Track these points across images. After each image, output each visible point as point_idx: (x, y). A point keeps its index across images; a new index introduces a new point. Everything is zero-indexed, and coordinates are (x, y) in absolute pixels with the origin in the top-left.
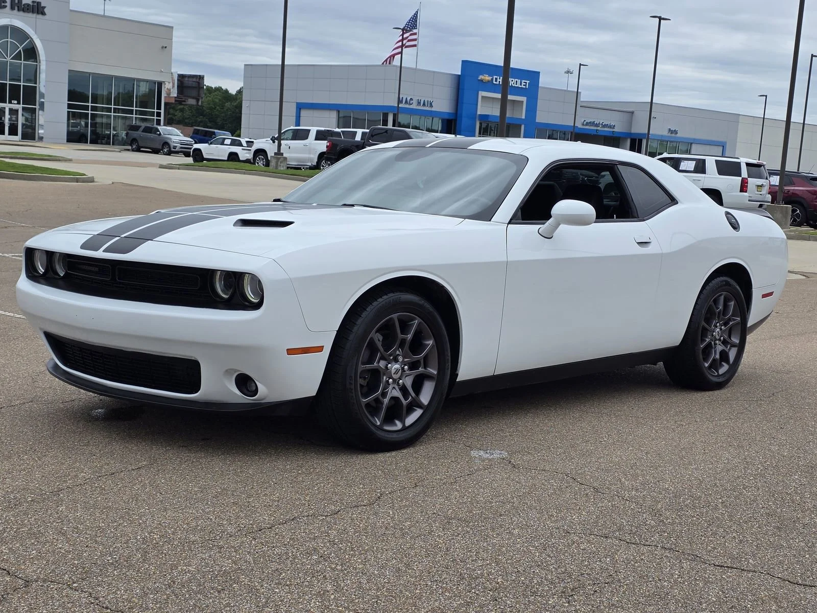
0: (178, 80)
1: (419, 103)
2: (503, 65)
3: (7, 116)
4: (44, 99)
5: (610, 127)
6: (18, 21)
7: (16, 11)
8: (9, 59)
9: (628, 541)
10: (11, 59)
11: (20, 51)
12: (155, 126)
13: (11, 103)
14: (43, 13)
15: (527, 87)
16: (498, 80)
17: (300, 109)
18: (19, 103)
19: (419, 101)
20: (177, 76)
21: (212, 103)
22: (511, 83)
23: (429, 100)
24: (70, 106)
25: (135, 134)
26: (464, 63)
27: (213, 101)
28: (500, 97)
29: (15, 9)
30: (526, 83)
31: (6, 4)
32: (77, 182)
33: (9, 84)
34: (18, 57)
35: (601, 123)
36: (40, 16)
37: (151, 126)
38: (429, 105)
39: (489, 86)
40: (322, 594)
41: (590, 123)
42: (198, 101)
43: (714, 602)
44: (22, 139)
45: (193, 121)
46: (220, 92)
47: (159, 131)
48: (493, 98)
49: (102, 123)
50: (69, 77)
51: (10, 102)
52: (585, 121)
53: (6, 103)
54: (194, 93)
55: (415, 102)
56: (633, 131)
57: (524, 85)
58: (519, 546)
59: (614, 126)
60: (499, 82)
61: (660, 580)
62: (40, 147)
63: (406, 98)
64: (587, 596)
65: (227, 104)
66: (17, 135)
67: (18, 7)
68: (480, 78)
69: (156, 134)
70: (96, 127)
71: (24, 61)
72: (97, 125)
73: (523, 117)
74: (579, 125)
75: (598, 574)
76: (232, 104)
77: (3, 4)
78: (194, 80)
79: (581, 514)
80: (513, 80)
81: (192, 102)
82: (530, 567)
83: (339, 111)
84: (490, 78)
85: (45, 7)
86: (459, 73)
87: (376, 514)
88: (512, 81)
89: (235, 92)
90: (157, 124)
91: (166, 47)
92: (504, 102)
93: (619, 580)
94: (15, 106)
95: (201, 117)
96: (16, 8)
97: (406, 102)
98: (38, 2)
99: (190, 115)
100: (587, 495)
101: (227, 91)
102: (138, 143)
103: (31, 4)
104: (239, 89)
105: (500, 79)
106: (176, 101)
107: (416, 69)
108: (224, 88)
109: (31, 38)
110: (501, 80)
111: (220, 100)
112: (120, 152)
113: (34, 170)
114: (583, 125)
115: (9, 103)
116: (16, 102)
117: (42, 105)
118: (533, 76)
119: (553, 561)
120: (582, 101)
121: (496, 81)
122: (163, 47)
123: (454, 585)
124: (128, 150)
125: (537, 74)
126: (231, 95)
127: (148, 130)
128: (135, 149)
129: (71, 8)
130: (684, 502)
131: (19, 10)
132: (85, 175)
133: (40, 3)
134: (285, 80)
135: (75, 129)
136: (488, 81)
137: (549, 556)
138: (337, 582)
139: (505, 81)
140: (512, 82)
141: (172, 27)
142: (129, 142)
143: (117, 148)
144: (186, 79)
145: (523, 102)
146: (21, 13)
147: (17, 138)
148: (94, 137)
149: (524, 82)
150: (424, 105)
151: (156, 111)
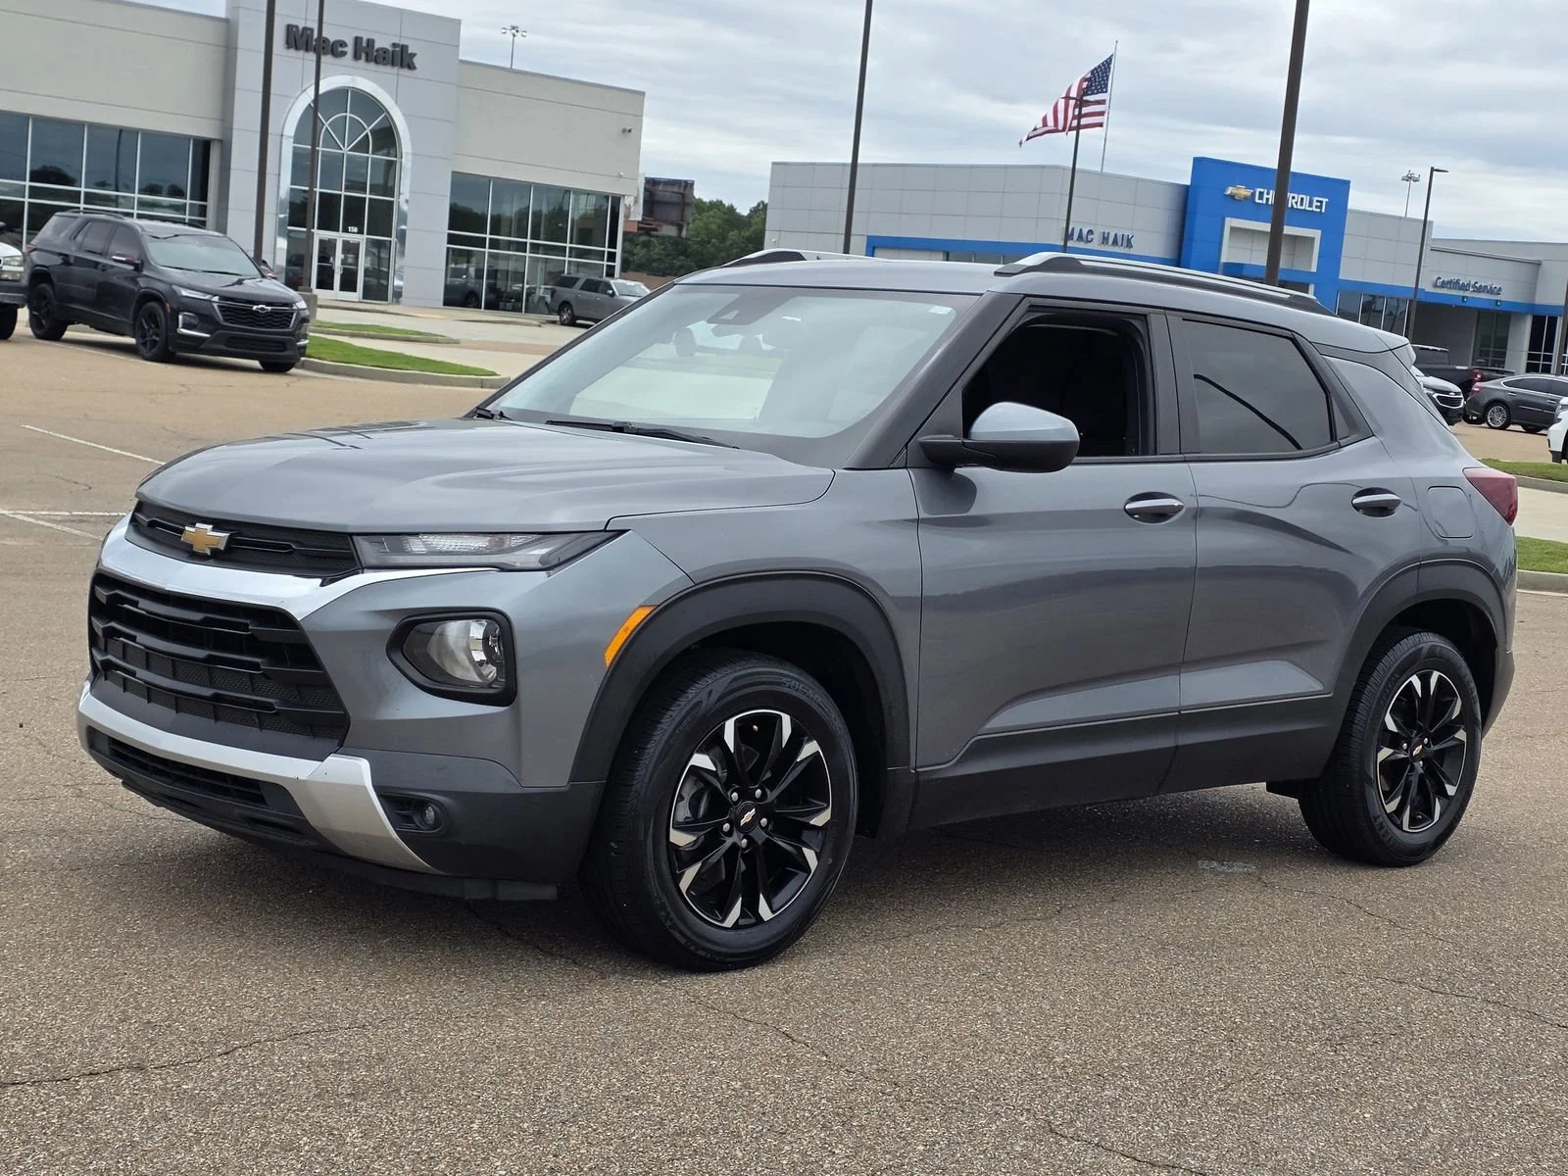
0: (646, 190)
1: (1105, 239)
2: (1276, 167)
3: (339, 255)
4: (406, 225)
5: (1491, 291)
6: (366, 81)
7: (362, 63)
8: (346, 150)
9: (1433, 989)
10: (350, 150)
11: (367, 135)
12: (605, 279)
13: (347, 232)
14: (411, 67)
15: (1323, 211)
16: (1265, 196)
17: (874, 248)
18: (361, 232)
19: (1106, 235)
20: (644, 181)
21: (703, 232)
22: (1291, 202)
23: (1126, 234)
24: (452, 239)
25: (566, 293)
26: (1199, 162)
27: (707, 229)
28: (1269, 230)
29: (360, 58)
30: (1321, 202)
31: (345, 49)
32: (482, 387)
33: (345, 196)
34: (362, 146)
35: (1473, 283)
36: (405, 72)
37: (596, 278)
38: (1125, 244)
39: (1247, 208)
40: (991, 1016)
41: (1450, 282)
42: (680, 228)
43: (1548, 1066)
44: (364, 298)
45: (667, 265)
46: (719, 209)
47: (612, 289)
48: (1253, 232)
49: (508, 272)
50: (453, 184)
51: (346, 230)
52: (1439, 278)
53: (338, 231)
54: (674, 214)
55: (1097, 237)
56: (1540, 300)
57: (1317, 207)
58: (1267, 983)
59: (1500, 289)
60: (1267, 199)
61: (1472, 1036)
62: (398, 314)
63: (1081, 230)
64: (1364, 1046)
65: (731, 233)
66: (355, 291)
67: (367, 54)
68: (1228, 192)
69: (606, 293)
70: (496, 278)
71: (373, 153)
72: (499, 275)
73: (1314, 269)
74: (1426, 285)
75: (1382, 1023)
76: (742, 233)
77: (340, 49)
78: (676, 189)
79: (1364, 952)
80: (1296, 196)
81: (669, 231)
82: (1283, 1010)
83: (948, 254)
84: (1247, 193)
85: (414, 55)
86: (1187, 182)
87: (1055, 931)
88: (1293, 198)
89: (748, 212)
90: (607, 275)
91: (630, 131)
92: (1276, 239)
93: (1413, 1032)
94: (353, 237)
95: (682, 257)
96: (363, 56)
97: (1080, 237)
98: (403, 46)
99: (661, 254)
100: (1378, 928)
101: (731, 209)
102: (572, 311)
103: (391, 49)
104: (755, 205)
105: (1268, 194)
106: (639, 229)
107: (1101, 174)
108: (727, 203)
109: (388, 112)
110: (1270, 197)
111: (719, 227)
112: (540, 326)
113: (407, 363)
114: (1435, 286)
115: (343, 231)
116: (355, 229)
117: (402, 236)
118: (1337, 189)
119: (1316, 1005)
120: (1434, 240)
121: (1261, 197)
122: (624, 131)
123: (1173, 1021)
124: (554, 322)
125: (1345, 185)
126: (740, 217)
127: (592, 286)
128: (566, 322)
129: (461, 58)
130: (1530, 946)
131: (367, 60)
132: (494, 374)
133: (407, 47)
134: (857, 193)
135: (458, 281)
136: (1246, 198)
137: (1312, 998)
138: (1010, 1005)
139: (1281, 199)
140: (1294, 200)
141: (643, 94)
142: (557, 309)
143: (534, 318)
144: (661, 187)
145: (1313, 239)
146: (372, 66)
147: (355, 296)
148: (492, 296)
149: (1318, 201)
150: (1115, 242)
151: (606, 249)
